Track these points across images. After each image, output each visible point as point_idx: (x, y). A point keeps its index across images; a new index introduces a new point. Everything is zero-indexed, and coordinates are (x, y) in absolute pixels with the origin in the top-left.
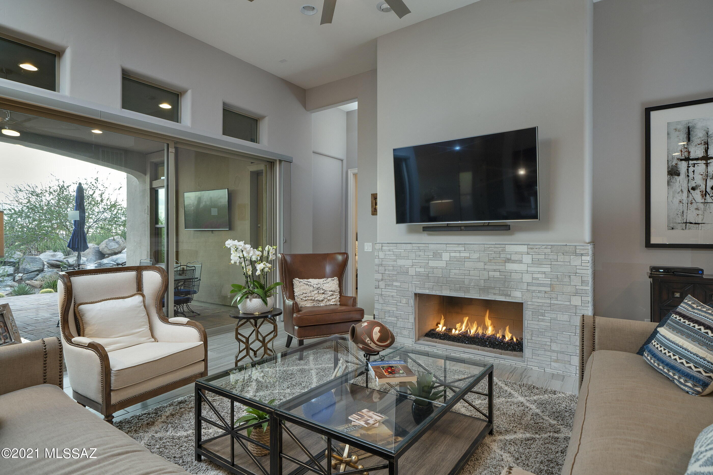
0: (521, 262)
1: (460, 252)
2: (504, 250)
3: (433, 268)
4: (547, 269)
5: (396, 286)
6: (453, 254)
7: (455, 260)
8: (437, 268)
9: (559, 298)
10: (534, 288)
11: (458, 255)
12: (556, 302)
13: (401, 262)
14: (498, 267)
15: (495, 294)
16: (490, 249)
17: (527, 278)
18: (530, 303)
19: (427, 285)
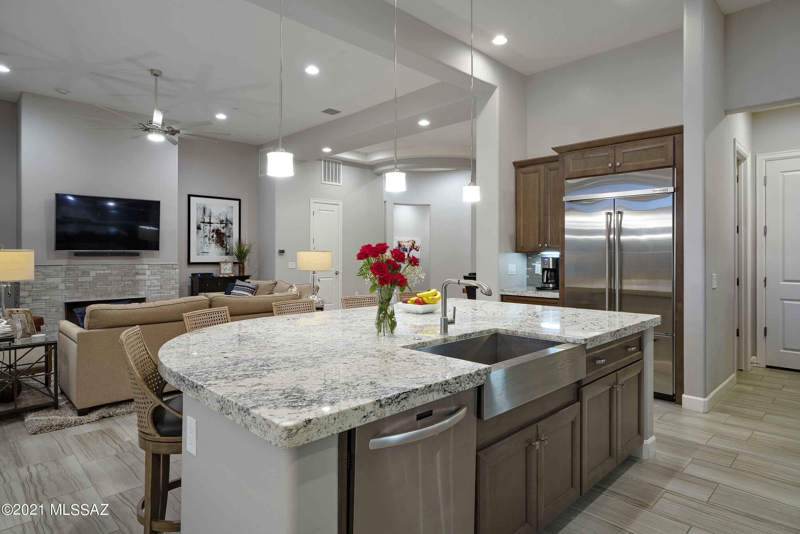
0: (144, 274)
1: (104, 270)
2: (134, 268)
3: (82, 282)
4: (159, 277)
5: (45, 300)
6: (98, 272)
7: (100, 275)
8: (85, 282)
9: (165, 292)
10: (152, 288)
11: (102, 272)
12: (164, 294)
14: (130, 278)
15: (128, 295)
16: (126, 267)
17: (148, 283)
18: (150, 297)
19: (76, 295)
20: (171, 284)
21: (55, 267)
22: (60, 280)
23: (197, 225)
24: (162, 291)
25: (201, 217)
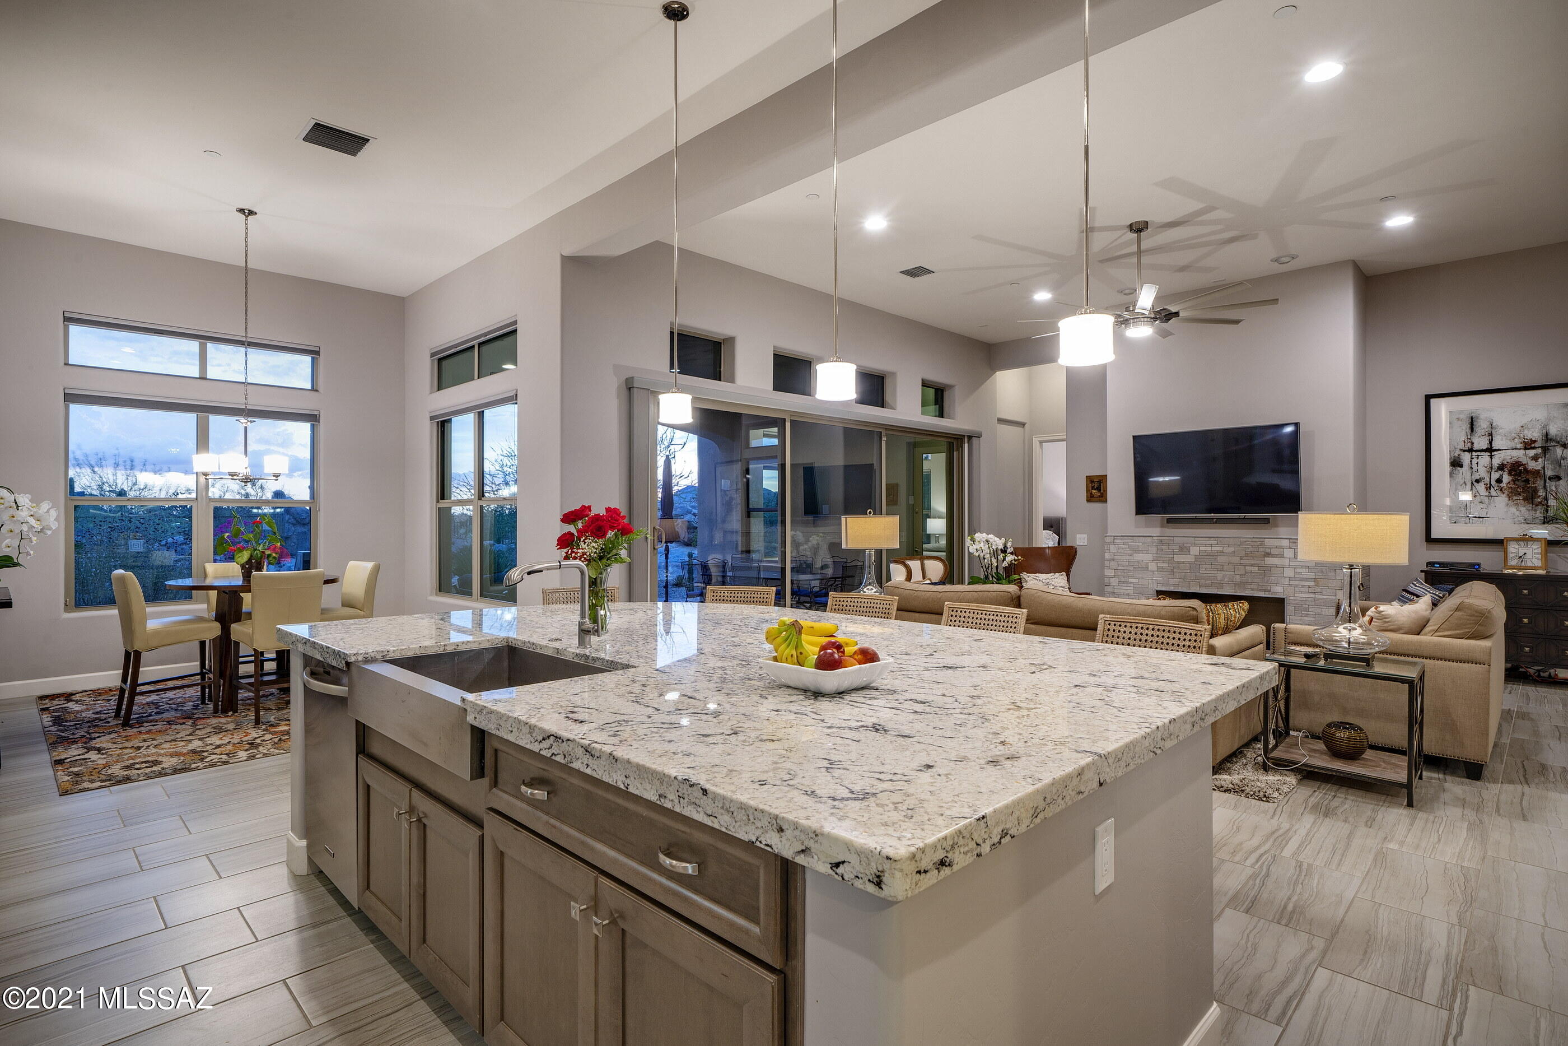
0: (1282, 556)
1: (1211, 545)
2: (1262, 544)
3: (1179, 563)
5: (1133, 583)
6: (1202, 548)
7: (1206, 554)
8: (1184, 563)
9: (1324, 593)
10: (1297, 583)
11: (1209, 549)
12: (1320, 596)
13: (1138, 557)
14: (1255, 562)
15: (1252, 590)
17: (1289, 573)
18: (1292, 598)
19: (1171, 581)
20: (1338, 578)
21: (1144, 538)
22: (1150, 557)
24: (1318, 590)
25: (1463, 438)
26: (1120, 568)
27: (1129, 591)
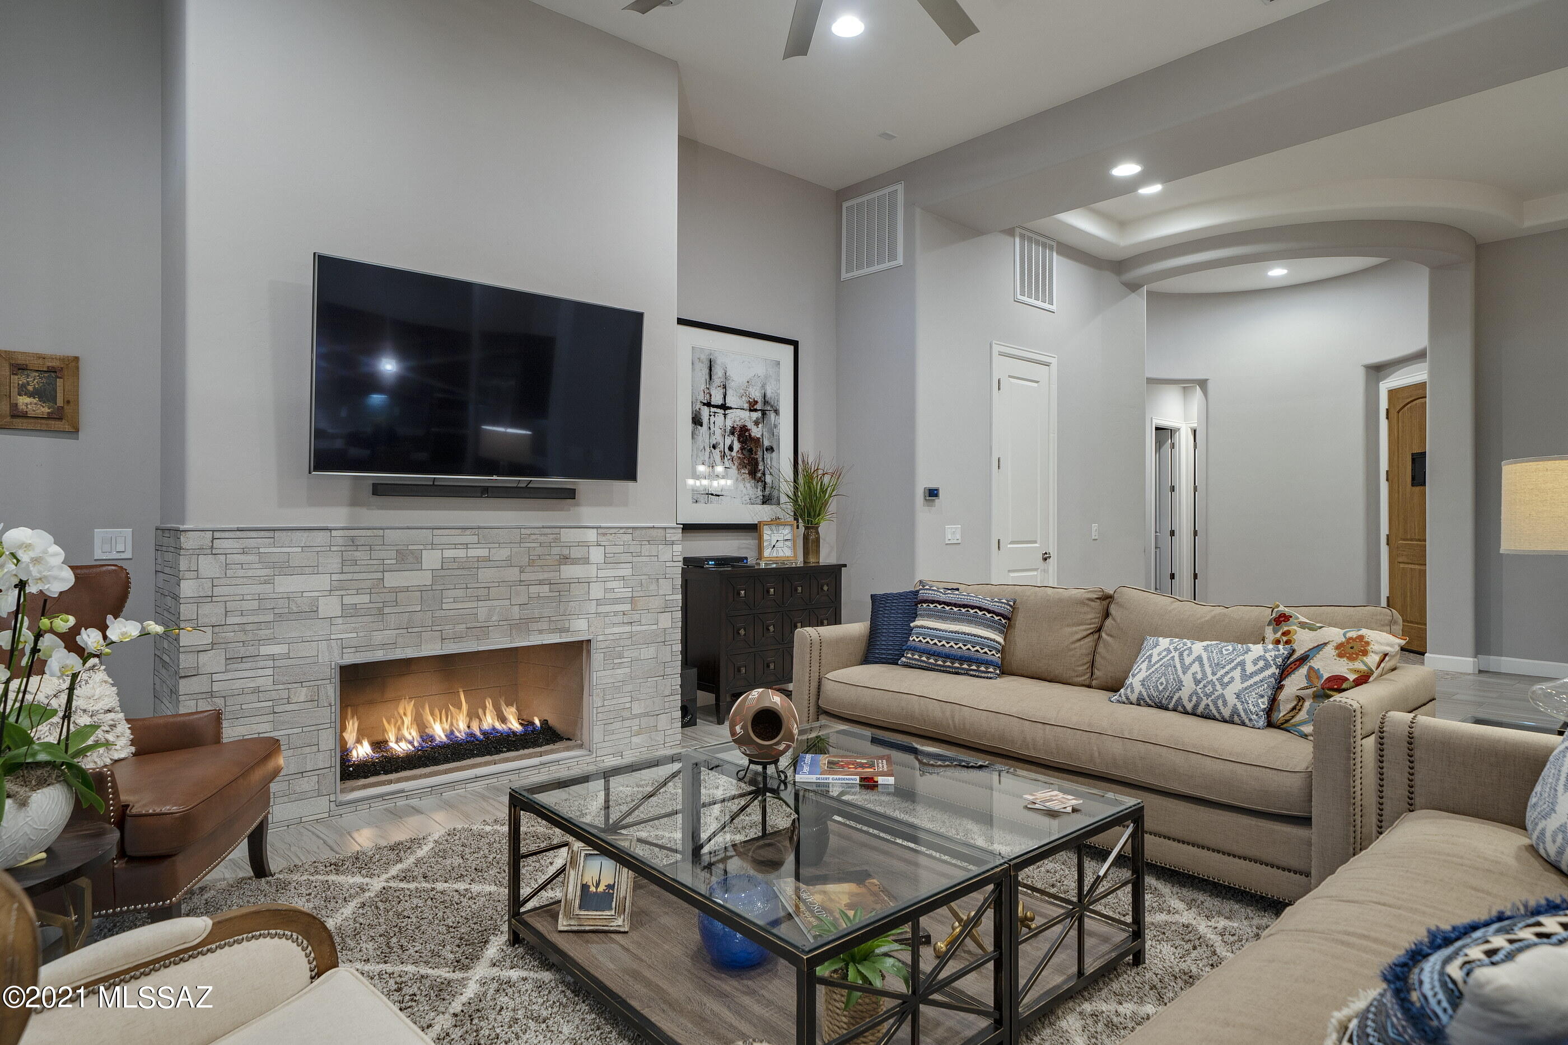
0: (586, 561)
2: (557, 540)
3: (396, 591)
4: (626, 571)
5: (273, 657)
6: (449, 553)
7: (455, 565)
8: (407, 589)
9: (643, 622)
10: (607, 609)
11: (461, 553)
12: (639, 628)
14: (546, 576)
15: (541, 632)
16: (533, 537)
17: (597, 591)
18: (600, 638)
19: (378, 637)
20: (661, 592)
21: (306, 534)
22: (323, 582)
23: (693, 413)
24: (636, 617)
25: (703, 387)
26: (230, 620)
27: (260, 682)
